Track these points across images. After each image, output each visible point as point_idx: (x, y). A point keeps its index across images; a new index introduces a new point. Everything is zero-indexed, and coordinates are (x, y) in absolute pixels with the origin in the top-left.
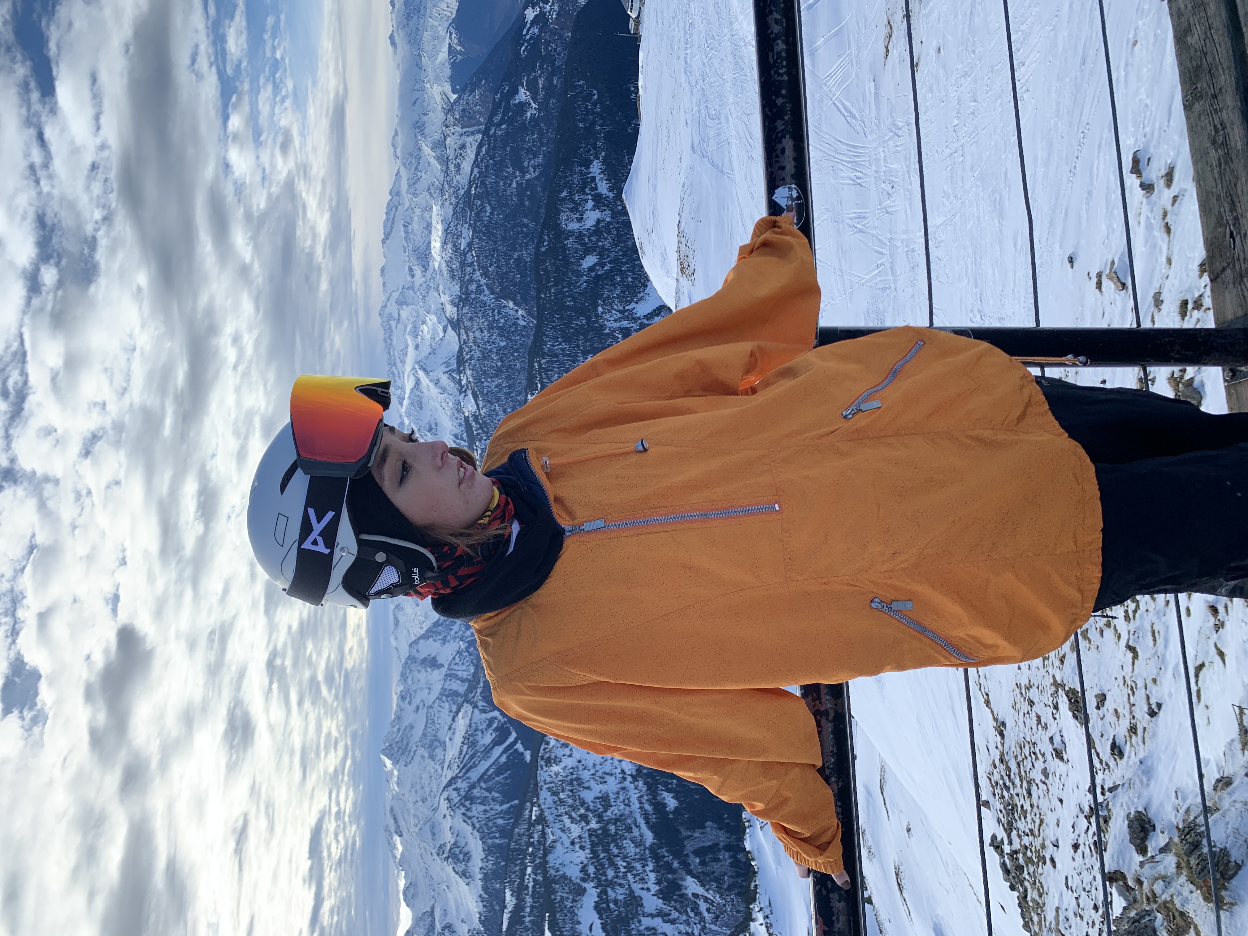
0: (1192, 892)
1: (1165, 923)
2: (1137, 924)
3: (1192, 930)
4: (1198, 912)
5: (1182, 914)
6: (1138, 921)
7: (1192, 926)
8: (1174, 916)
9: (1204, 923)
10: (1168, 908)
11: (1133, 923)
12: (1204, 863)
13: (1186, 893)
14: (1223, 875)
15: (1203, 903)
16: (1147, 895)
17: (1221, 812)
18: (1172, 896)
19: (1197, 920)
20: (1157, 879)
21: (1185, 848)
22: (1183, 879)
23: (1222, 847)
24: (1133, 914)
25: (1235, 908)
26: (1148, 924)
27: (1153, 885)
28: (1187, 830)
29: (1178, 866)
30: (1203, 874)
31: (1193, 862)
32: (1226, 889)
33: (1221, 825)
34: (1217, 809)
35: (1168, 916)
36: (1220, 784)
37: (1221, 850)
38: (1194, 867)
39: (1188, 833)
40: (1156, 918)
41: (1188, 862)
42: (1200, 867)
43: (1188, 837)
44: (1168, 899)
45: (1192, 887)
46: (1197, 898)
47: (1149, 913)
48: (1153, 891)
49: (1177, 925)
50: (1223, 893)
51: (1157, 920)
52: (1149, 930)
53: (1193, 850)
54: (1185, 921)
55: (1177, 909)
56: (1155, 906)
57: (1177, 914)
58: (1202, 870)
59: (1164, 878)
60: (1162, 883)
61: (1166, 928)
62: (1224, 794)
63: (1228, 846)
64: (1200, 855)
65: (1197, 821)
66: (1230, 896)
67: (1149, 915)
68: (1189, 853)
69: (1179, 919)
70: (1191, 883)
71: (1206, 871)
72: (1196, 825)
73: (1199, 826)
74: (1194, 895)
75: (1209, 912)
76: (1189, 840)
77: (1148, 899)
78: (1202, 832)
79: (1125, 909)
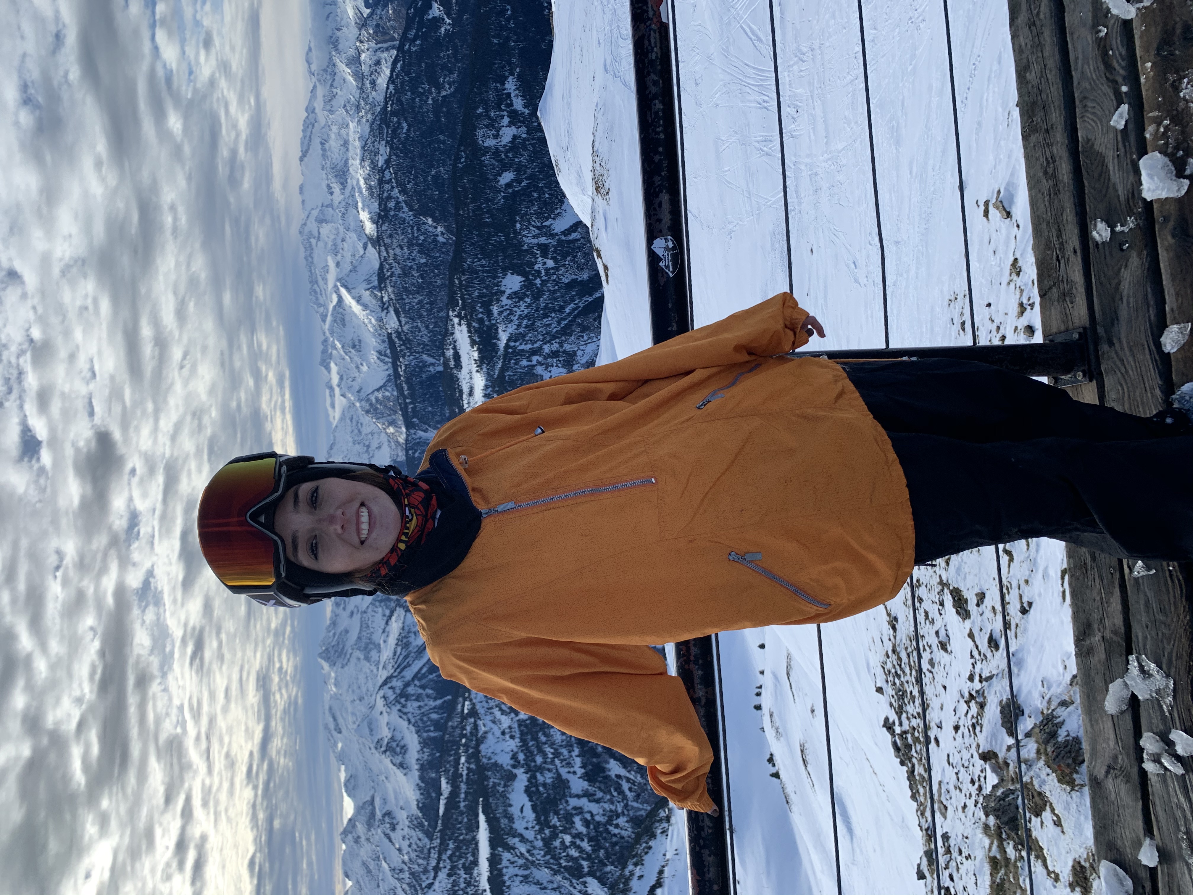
0: (1048, 775)
1: (1026, 801)
2: (1002, 802)
3: (1048, 808)
4: (1053, 792)
5: (1040, 794)
6: (1004, 800)
7: (1048, 804)
8: (1033, 796)
9: (1058, 802)
10: (1028, 788)
11: (1000, 801)
12: (1058, 751)
13: (1043, 776)
14: (1074, 761)
15: (1057, 784)
16: (1011, 777)
17: (1075, 705)
18: (1031, 778)
19: (1052, 799)
21: (1043, 737)
22: (1041, 763)
23: (1074, 735)
24: (1000, 792)
25: (1084, 789)
26: (1011, 800)
28: (1045, 721)
29: (1038, 752)
30: (1057, 760)
31: (1050, 749)
32: (1077, 772)
33: (1075, 717)
34: (1071, 703)
35: (1029, 795)
36: (1076, 680)
37: (1074, 738)
38: (1050, 754)
39: (1046, 724)
40: (1018, 796)
41: (1046, 750)
42: (1055, 753)
43: (1046, 727)
44: (1029, 781)
45: (1048, 770)
46: (1053, 780)
47: (1013, 792)
49: (1035, 803)
50: (1075, 776)
51: (1019, 799)
52: (1013, 808)
53: (1050, 739)
54: (1042, 800)
55: (1036, 790)
56: (1018, 787)
57: (1035, 794)
58: (1057, 757)
59: (1026, 762)
60: (1024, 765)
61: (1026, 805)
63: (1079, 734)
64: (1055, 744)
65: (1055, 713)
66: (1079, 778)
67: (1013, 794)
68: (1046, 742)
69: (1037, 798)
70: (1049, 767)
71: (1060, 757)
72: (1053, 717)
73: (1056, 718)
74: (1050, 777)
75: (1063, 793)
76: (1047, 730)
77: (1012, 779)
78: (1058, 723)
79: (996, 785)
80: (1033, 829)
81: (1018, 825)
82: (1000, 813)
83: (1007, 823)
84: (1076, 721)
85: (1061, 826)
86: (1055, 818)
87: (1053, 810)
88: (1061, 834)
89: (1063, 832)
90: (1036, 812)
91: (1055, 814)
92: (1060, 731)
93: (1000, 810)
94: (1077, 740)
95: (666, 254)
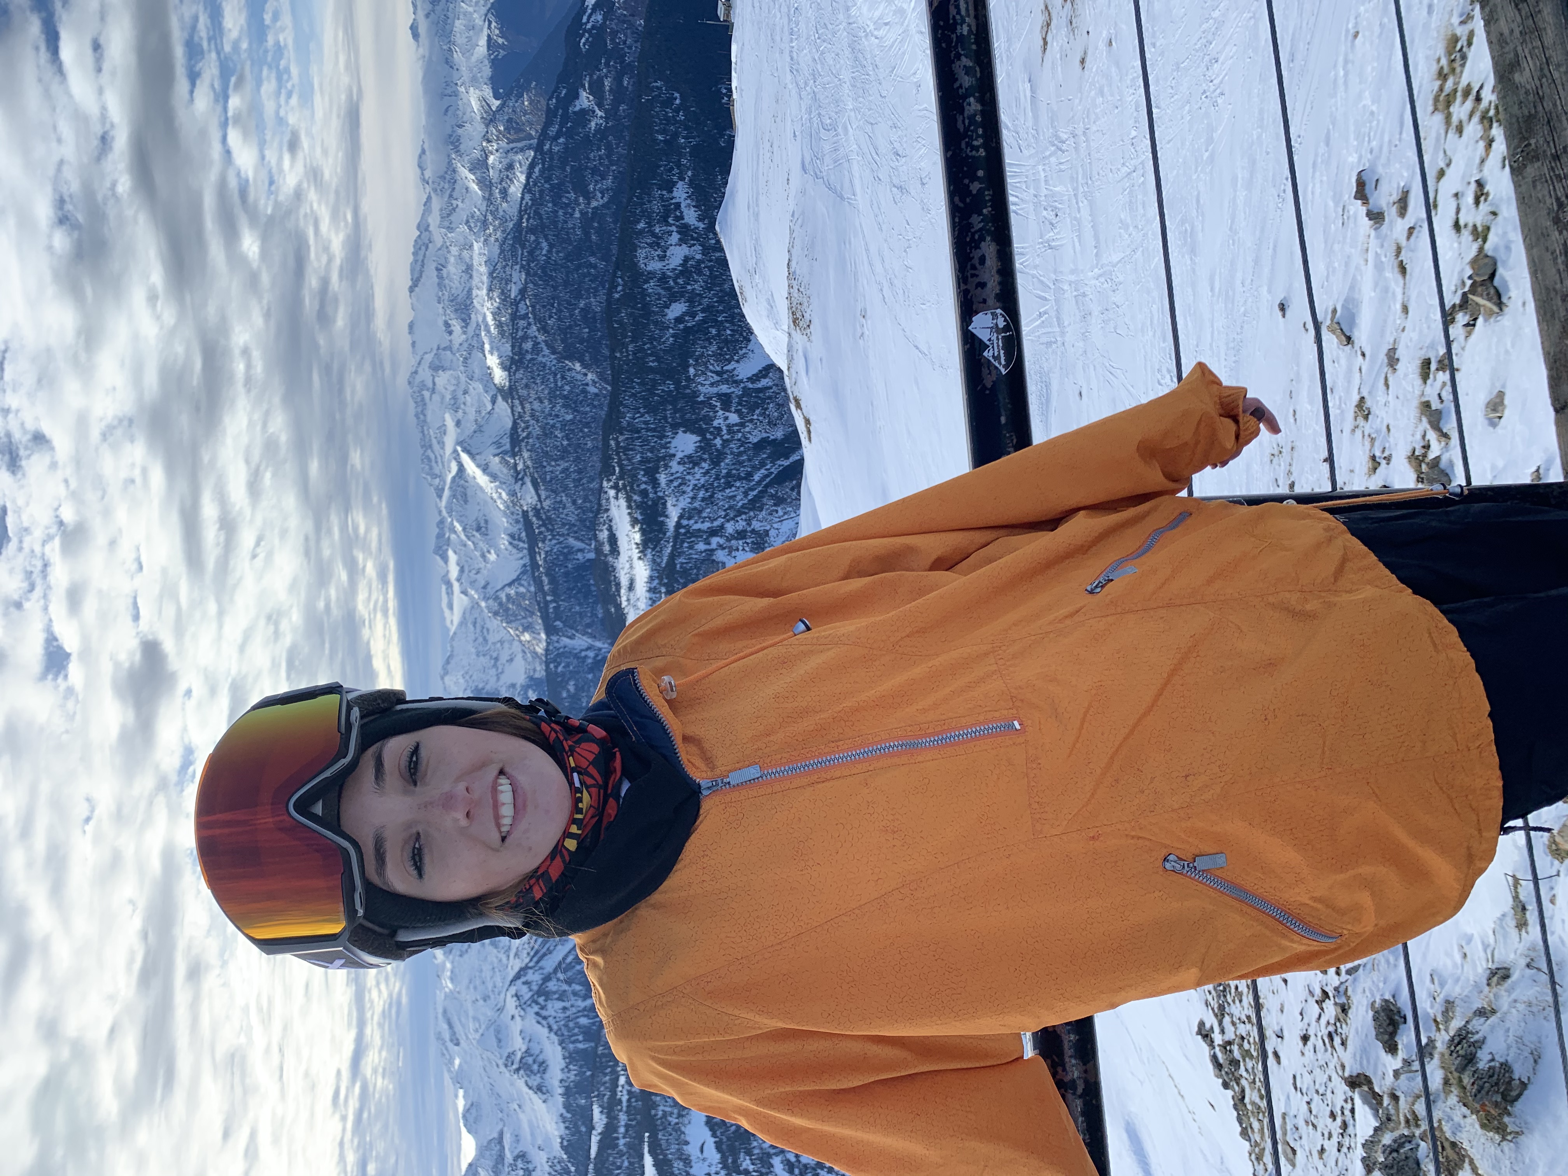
0: (1465, 1117)
1: (1431, 1155)
2: (1395, 1155)
3: (1466, 1165)
4: (1474, 1143)
5: (1454, 1145)
6: (1397, 1151)
7: (1467, 1160)
8: (1443, 1148)
9: (1482, 1156)
10: (1435, 1136)
11: (1390, 1153)
12: (1481, 1083)
13: (1457, 1118)
14: (1504, 1097)
15: (1480, 1131)
16: (1406, 1116)
17: (1498, 1015)
19: (1472, 1152)
20: (1418, 1097)
21: (1457, 1062)
22: (1453, 1099)
23: (1502, 1060)
24: (1387, 1139)
25: (1522, 1137)
26: (1410, 1153)
27: (1413, 1104)
28: (1457, 1039)
29: (1446, 1082)
30: (1479, 1096)
31: (1467, 1080)
32: (1509, 1114)
33: (1500, 1033)
34: (1493, 1012)
35: (1436, 1146)
36: (1495, 979)
37: (1502, 1064)
38: (1468, 1087)
39: (1459, 1043)
40: (1418, 1145)
41: (1460, 1080)
42: (1476, 1086)
43: (1458, 1048)
45: (1465, 1110)
46: (1472, 1125)
47: (1409, 1139)
48: (1414, 1112)
49: (1447, 1157)
50: (1506, 1119)
51: (1420, 1149)
52: (1411, 1163)
53: (1466, 1065)
54: (1458, 1154)
55: (1447, 1139)
56: (1417, 1133)
57: (1447, 1145)
58: (1479, 1091)
61: (1432, 1160)
62: (1502, 990)
63: (1510, 1059)
64: (1475, 1072)
65: (1470, 1027)
66: (1514, 1123)
67: (1410, 1142)
68: (1462, 1069)
69: (1449, 1151)
70: (1465, 1105)
71: (1483, 1092)
72: (1468, 1033)
73: (1473, 1034)
74: (1469, 1120)
75: (1489, 1144)
76: (1460, 1052)
77: (1407, 1121)
78: (1476, 1042)
79: (1376, 1130)
84: (1503, 1039)
87: (1474, 1169)
92: (1479, 1054)
93: (1392, 1167)
94: (1506, 1067)
95: (994, 338)
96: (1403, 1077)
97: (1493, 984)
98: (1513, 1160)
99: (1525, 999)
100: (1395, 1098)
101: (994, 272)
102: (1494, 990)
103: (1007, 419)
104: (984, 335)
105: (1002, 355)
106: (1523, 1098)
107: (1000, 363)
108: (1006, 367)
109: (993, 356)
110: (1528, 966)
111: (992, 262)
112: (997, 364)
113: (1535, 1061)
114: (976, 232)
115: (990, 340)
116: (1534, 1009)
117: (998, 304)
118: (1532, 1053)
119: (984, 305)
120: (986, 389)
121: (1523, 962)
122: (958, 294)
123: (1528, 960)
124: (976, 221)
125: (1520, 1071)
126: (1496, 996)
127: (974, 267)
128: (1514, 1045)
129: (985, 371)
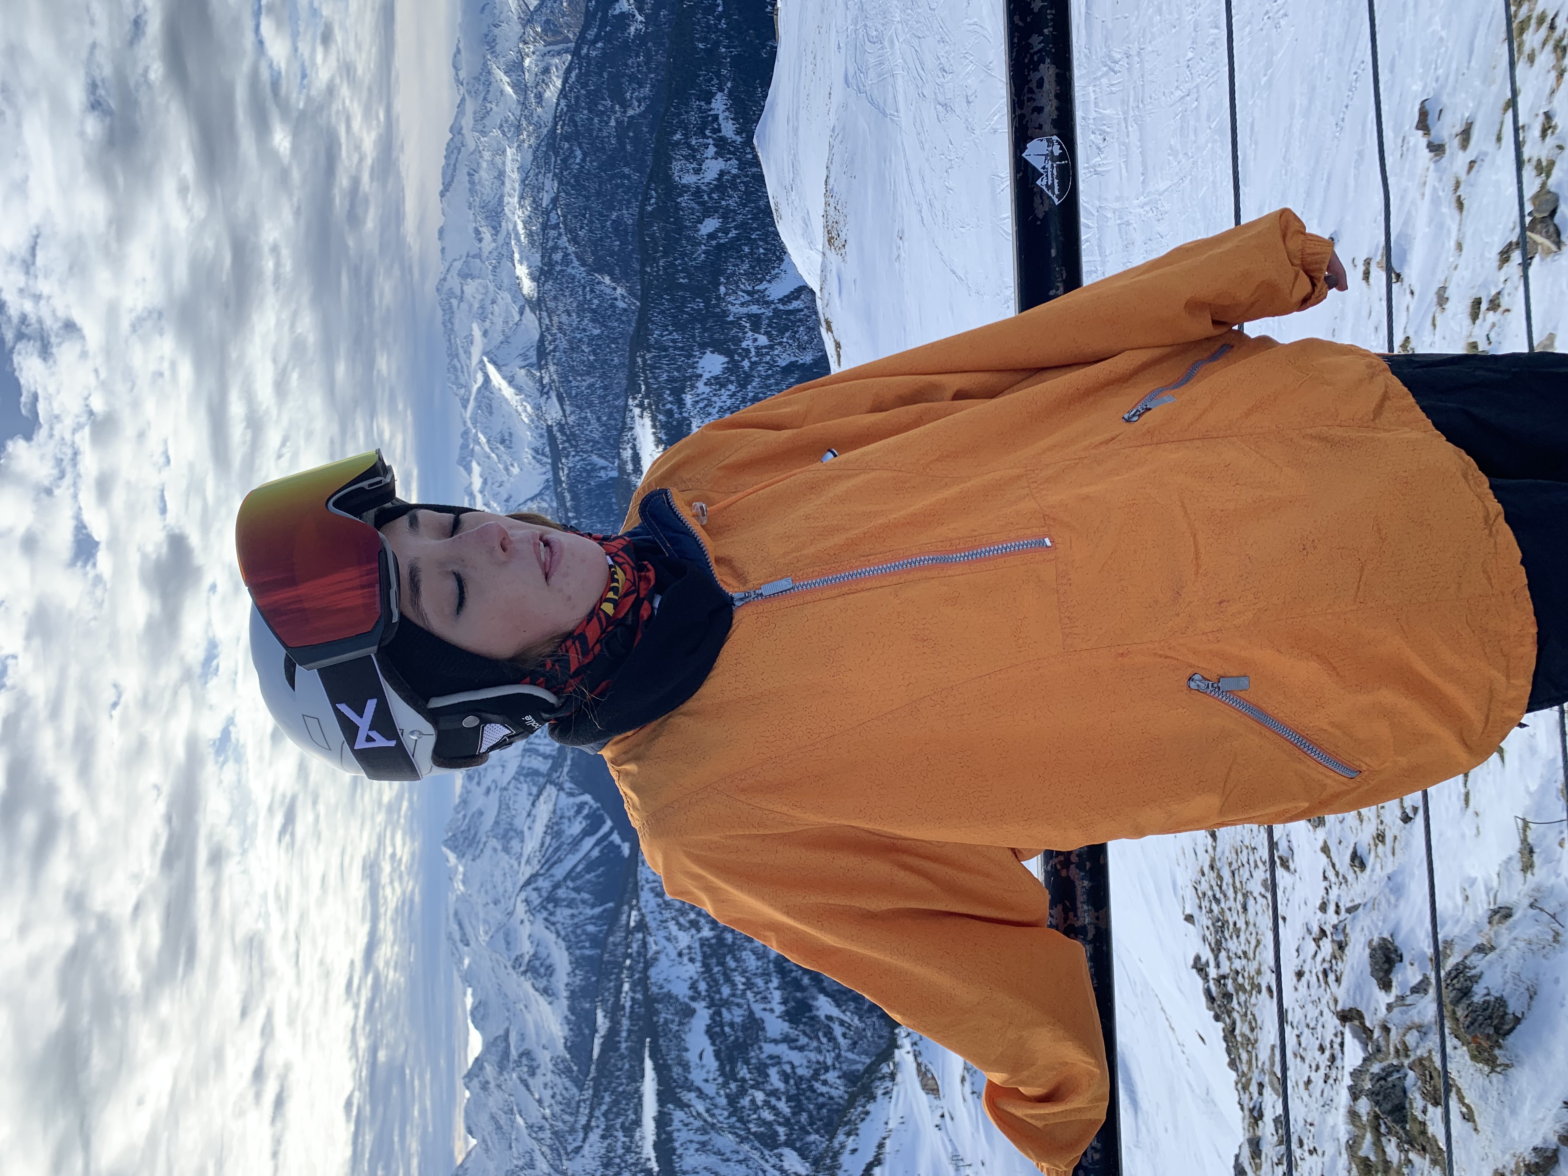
0: (1455, 1048)
1: (1419, 1083)
2: (1382, 1082)
3: (1454, 1094)
4: (1463, 1074)
5: (1442, 1074)
6: (1384, 1079)
7: (1454, 1089)
8: (1431, 1077)
9: (1470, 1086)
10: (1424, 1066)
11: (1378, 1081)
12: (1474, 1015)
13: (1448, 1049)
14: (1497, 1030)
15: (1469, 1062)
16: (1396, 1047)
17: (1497, 951)
18: (1430, 1051)
19: (1460, 1082)
20: (1410, 1029)
21: (1452, 995)
23: (1498, 995)
24: (1376, 1068)
25: (1511, 1071)
26: (1397, 1082)
27: (1405, 1035)
29: (1440, 1015)
30: (1472, 1028)
31: (1460, 1013)
32: (1500, 1047)
33: (1498, 968)
34: (1493, 948)
35: (1424, 1075)
36: (1497, 917)
37: (1497, 999)
38: (1462, 1019)
39: (1456, 977)
40: (1406, 1075)
41: (1454, 1012)
42: (1469, 1019)
43: (1455, 981)
44: (1425, 1055)
45: (1456, 1042)
46: (1462, 1056)
47: (1398, 1068)
48: (1404, 1043)
49: (1434, 1087)
50: (1497, 1052)
51: (1408, 1078)
52: (1398, 1091)
53: (1461, 998)
54: (1446, 1083)
55: (1435, 1069)
56: (1406, 1062)
57: (1435, 1074)
58: (1472, 1023)
59: (1419, 1028)
60: (1416, 1033)
61: (1419, 1088)
62: (1503, 928)
63: (1504, 994)
64: (1469, 1005)
65: (1468, 962)
66: (1505, 1055)
67: (1398, 1071)
68: (1456, 1002)
69: (1437, 1080)
70: (1456, 1037)
71: (1476, 1024)
72: (1465, 967)
73: (1470, 968)
74: (1459, 1052)
75: (1477, 1075)
76: (1457, 986)
77: (1397, 1051)
78: (1473, 976)
79: (1365, 1060)
80: (1428, 1123)
81: (1405, 1116)
82: (1380, 1098)
83: (1390, 1113)
84: (1500, 975)
85: (1474, 1121)
86: (1464, 1110)
87: (1461, 1099)
88: (1474, 1133)
89: (1476, 1130)
90: (1435, 1099)
91: (1464, 1104)
92: (1475, 988)
93: (1378, 1094)
94: (1501, 1002)
95: (1049, 166)
96: (1396, 1010)
97: (1494, 922)
98: (1501, 1091)
99: (1526, 937)
100: (1386, 1029)
101: (1052, 96)
102: (1495, 928)
103: (1058, 252)
104: (1038, 163)
105: (1056, 185)
106: (1515, 1031)
107: (1053, 193)
108: (1059, 197)
109: (1047, 185)
110: (1531, 906)
111: (1050, 86)
112: (1050, 194)
113: (1531, 997)
114: (1036, 53)
115: (1044, 168)
116: (1534, 947)
117: (1055, 131)
118: (1528, 989)
119: (1039, 131)
120: (1038, 219)
121: (1526, 902)
122: (1013, 120)
123: (1532, 900)
124: (1036, 42)
125: (1514, 1006)
126: (1497, 934)
127: (1031, 91)
128: (1511, 981)
129: (1037, 200)
